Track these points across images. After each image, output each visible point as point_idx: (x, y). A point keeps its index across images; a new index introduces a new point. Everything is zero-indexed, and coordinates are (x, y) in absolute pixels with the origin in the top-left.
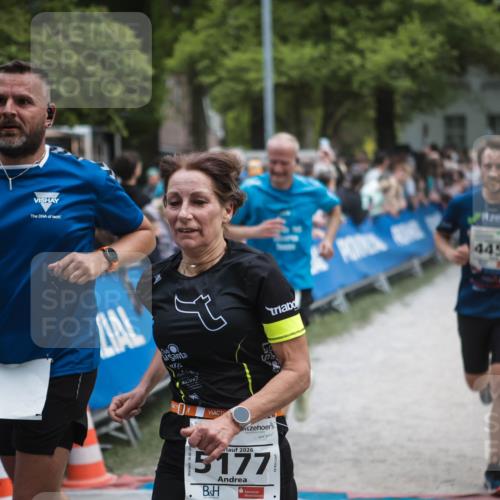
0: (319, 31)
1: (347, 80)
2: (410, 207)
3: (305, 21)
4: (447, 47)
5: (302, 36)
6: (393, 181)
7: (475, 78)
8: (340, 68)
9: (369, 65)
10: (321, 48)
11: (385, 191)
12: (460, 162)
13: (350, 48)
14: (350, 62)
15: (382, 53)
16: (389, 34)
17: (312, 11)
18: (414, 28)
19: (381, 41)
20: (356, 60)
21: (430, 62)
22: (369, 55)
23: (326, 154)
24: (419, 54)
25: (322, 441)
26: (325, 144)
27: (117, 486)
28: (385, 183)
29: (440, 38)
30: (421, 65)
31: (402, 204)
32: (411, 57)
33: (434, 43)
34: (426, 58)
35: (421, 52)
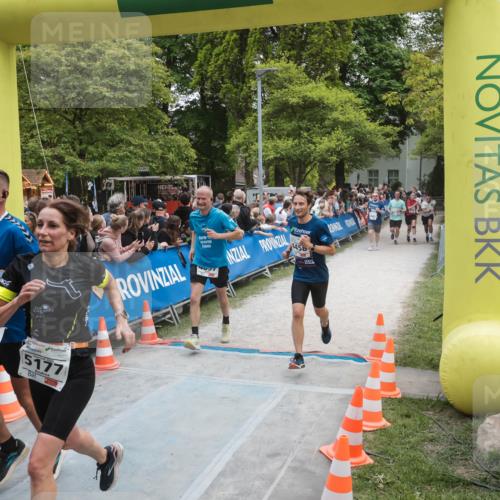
0: (295, 134)
2: (336, 215)
4: (354, 141)
5: (288, 135)
6: (327, 203)
8: (305, 151)
9: (318, 150)
10: (296, 141)
11: (322, 208)
13: (310, 141)
14: (309, 148)
15: (325, 144)
16: (327, 135)
17: (294, 123)
18: (339, 133)
19: (323, 138)
20: (313, 147)
21: (346, 149)
22: (317, 145)
24: (340, 145)
27: (161, 344)
28: (322, 205)
29: (351, 138)
30: (342, 150)
31: (332, 214)
32: (337, 146)
33: (348, 140)
34: (344, 147)
35: (342, 144)
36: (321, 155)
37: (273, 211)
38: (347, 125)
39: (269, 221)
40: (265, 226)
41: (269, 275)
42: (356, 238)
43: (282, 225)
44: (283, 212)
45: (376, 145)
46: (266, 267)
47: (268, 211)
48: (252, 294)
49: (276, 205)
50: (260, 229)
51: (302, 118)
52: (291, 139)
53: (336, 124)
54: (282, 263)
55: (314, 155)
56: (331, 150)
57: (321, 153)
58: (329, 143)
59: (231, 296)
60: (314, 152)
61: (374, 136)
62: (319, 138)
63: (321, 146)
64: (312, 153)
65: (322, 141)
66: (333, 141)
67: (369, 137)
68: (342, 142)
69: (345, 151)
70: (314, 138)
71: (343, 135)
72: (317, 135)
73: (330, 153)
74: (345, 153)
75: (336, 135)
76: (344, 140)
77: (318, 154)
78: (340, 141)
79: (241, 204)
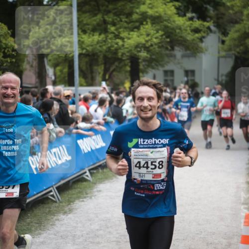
0: (102, 28)
1: (116, 52)
3: (95, 23)
4: (164, 37)
5: (94, 30)
7: (178, 52)
8: (112, 46)
9: (126, 46)
10: (103, 36)
12: (171, 93)
13: (117, 36)
14: (117, 44)
15: (133, 39)
16: (136, 30)
17: (99, 17)
18: (148, 27)
19: (132, 33)
20: (120, 43)
21: (156, 44)
22: (126, 40)
23: (104, 88)
24: (149, 40)
25: (101, 232)
26: (104, 84)
29: (161, 33)
30: (152, 45)
32: (147, 41)
33: (158, 35)
34: (154, 42)
35: (151, 39)
37: (88, 108)
38: (156, 20)
39: (86, 119)
40: (82, 125)
41: (89, 178)
43: (99, 124)
44: (99, 110)
45: (185, 41)
46: (87, 170)
48: (78, 198)
49: (91, 101)
50: (77, 128)
51: (108, 12)
52: (97, 34)
53: (144, 17)
54: (100, 166)
55: (122, 51)
56: (141, 45)
57: (130, 48)
58: (138, 38)
59: (56, 202)
60: (122, 48)
61: (184, 31)
62: (127, 33)
63: (129, 41)
64: (120, 49)
65: (130, 36)
66: (143, 36)
67: (179, 33)
68: (152, 37)
69: (154, 46)
70: (122, 32)
71: (153, 29)
72: (125, 30)
73: (139, 49)
74: (154, 48)
75: (145, 30)
76: (153, 35)
77: (127, 50)
78: (150, 36)
79: (59, 101)
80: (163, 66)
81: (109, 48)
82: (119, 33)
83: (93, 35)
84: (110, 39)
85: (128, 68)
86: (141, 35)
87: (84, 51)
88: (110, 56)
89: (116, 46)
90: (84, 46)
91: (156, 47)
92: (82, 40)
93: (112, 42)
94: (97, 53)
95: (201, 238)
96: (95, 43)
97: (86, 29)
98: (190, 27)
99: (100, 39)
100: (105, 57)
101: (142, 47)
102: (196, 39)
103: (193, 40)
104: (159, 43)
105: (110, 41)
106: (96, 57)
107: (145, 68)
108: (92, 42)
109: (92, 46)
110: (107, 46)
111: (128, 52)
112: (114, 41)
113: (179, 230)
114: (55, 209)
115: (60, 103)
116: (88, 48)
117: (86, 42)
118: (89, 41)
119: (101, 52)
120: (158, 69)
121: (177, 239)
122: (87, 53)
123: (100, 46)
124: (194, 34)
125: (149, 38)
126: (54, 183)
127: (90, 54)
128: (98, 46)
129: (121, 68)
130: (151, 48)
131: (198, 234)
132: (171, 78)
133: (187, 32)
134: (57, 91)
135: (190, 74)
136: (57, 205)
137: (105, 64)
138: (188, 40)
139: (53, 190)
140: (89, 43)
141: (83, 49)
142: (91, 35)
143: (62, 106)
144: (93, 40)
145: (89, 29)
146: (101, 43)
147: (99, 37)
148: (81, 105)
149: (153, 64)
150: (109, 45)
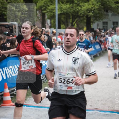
0: (71, 1)
4: (101, 5)
8: (76, 10)
9: (82, 10)
10: (71, 5)
13: (78, 5)
14: (78, 9)
15: (86, 6)
16: (87, 2)
19: (85, 3)
20: (80, 8)
21: (97, 9)
22: (82, 7)
24: (94, 7)
29: (99, 3)
30: (95, 9)
32: (92, 8)
33: (98, 4)
34: (96, 8)
35: (95, 6)
36: (84, 12)
37: (62, 39)
42: (100, 55)
45: (111, 7)
47: (59, 39)
55: (80, 12)
56: (89, 9)
57: (84, 11)
58: (88, 6)
59: (45, 82)
60: (80, 11)
61: (111, 3)
62: (83, 3)
63: (84, 7)
64: (79, 11)
65: (84, 5)
66: (90, 5)
67: (108, 3)
68: (95, 5)
69: (96, 10)
70: (81, 3)
71: (95, 2)
72: (82, 2)
73: (88, 11)
74: (96, 11)
75: (91, 2)
76: (96, 4)
77: (82, 12)
78: (94, 5)
79: (48, 35)
80: (102, 20)
81: (74, 11)
82: (79, 3)
83: (67, 4)
84: (75, 6)
85: (85, 21)
86: (90, 4)
87: (62, 12)
88: (74, 14)
89: (77, 10)
90: (62, 9)
91: (97, 10)
92: (61, 6)
93: (76, 8)
94: (68, 13)
95: (109, 100)
96: (68, 8)
97: (64, 2)
98: (114, 1)
99: (70, 6)
100: (72, 15)
101: (90, 10)
102: (116, 6)
103: (115, 7)
104: (99, 8)
105: (75, 7)
106: (68, 15)
107: (94, 21)
108: (66, 8)
109: (66, 9)
110: (73, 10)
111: (83, 13)
112: (76, 7)
113: (100, 96)
114: (44, 85)
115: (48, 36)
116: (64, 11)
117: (63, 7)
118: (65, 7)
119: (70, 12)
120: (100, 21)
121: (98, 100)
122: (63, 13)
123: (70, 10)
124: (116, 4)
125: (93, 6)
126: (44, 74)
127: (65, 13)
128: (69, 9)
129: (82, 20)
130: (94, 11)
131: (108, 98)
132: (106, 26)
133: (112, 3)
134: (47, 31)
135: (115, 24)
136: (45, 83)
137: (73, 18)
138: (113, 7)
139: (43, 77)
140: (65, 8)
141: (62, 11)
142: (66, 4)
143: (49, 38)
144: (67, 7)
145: (65, 2)
146: (71, 8)
147: (70, 5)
148: (58, 38)
149: (97, 19)
150: (74, 9)
